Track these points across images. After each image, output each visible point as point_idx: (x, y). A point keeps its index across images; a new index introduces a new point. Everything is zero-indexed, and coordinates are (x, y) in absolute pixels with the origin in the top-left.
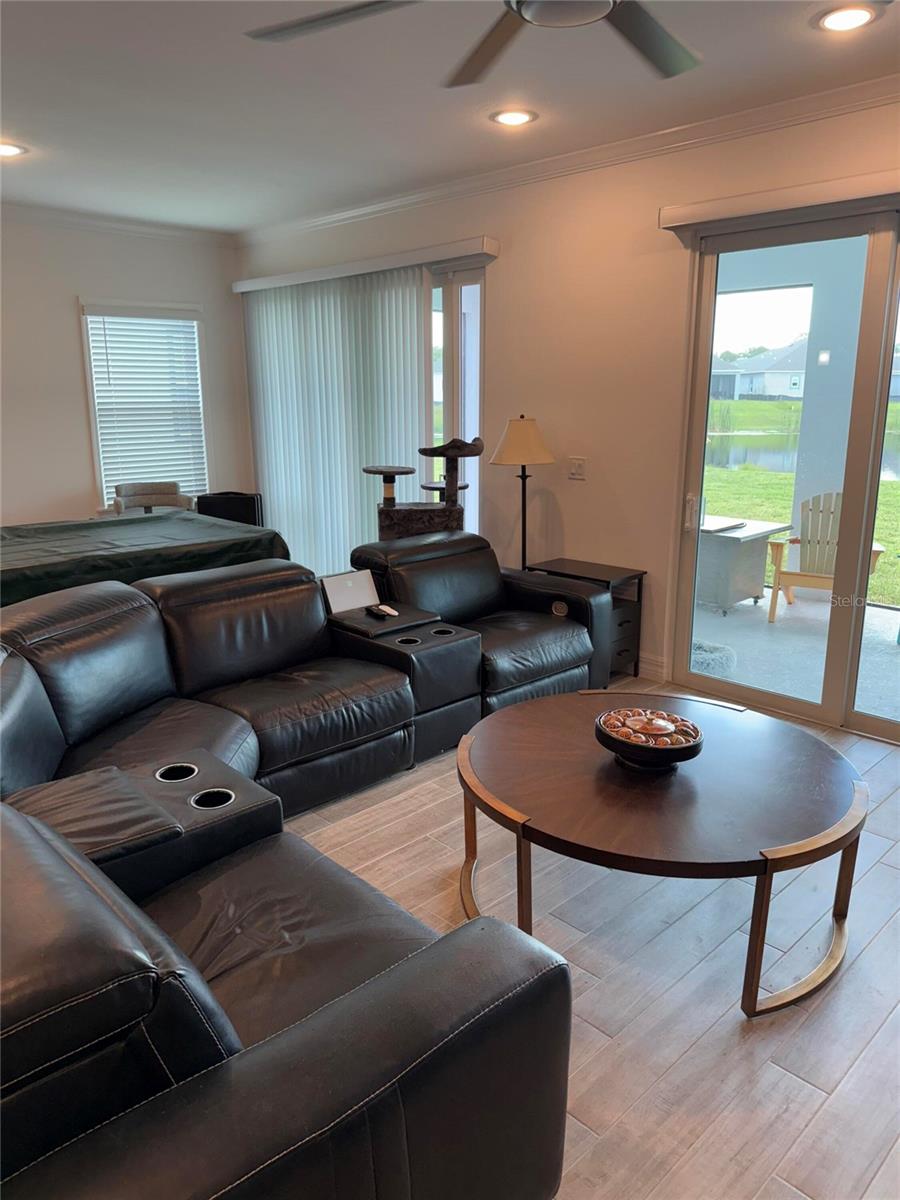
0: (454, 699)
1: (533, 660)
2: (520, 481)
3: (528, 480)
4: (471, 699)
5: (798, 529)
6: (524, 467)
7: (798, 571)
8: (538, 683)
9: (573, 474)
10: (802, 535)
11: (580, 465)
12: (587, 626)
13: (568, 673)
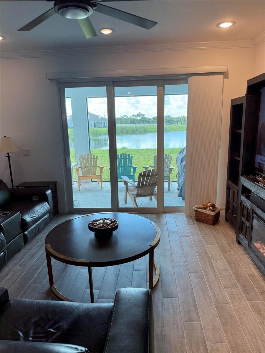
0: (15, 236)
1: (36, 216)
2: (7, 158)
3: (10, 158)
4: (20, 235)
5: (79, 164)
6: (8, 154)
7: (82, 176)
8: (37, 223)
9: (25, 154)
10: (81, 166)
11: (27, 151)
12: (47, 201)
13: (44, 217)
